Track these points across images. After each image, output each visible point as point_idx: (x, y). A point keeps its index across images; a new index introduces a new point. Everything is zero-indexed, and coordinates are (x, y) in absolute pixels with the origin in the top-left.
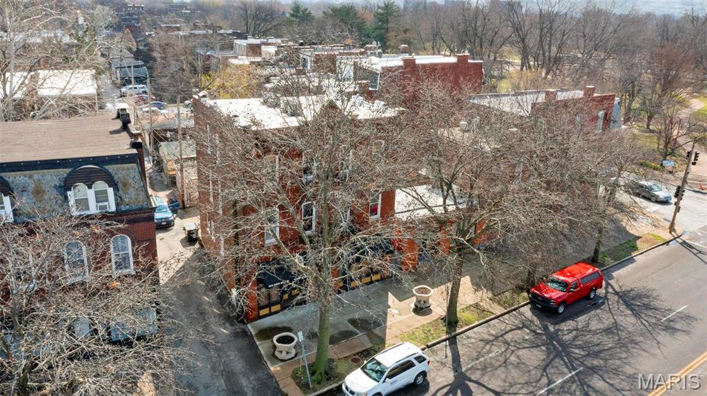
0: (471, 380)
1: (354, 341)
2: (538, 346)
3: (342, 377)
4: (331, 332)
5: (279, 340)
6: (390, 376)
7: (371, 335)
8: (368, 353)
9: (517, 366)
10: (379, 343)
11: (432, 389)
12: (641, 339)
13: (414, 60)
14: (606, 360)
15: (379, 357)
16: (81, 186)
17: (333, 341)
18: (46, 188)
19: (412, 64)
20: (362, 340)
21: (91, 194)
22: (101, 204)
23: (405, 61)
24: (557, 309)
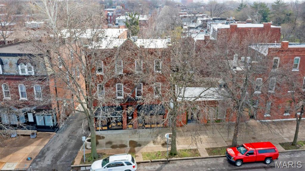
6: (108, 166)
13: (236, 26)
16: (23, 64)
18: (13, 63)
19: (235, 27)
21: (26, 68)
22: (29, 72)
23: (231, 26)
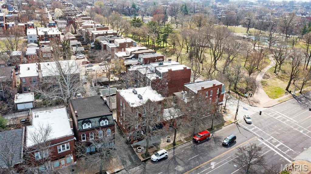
0: (176, 157)
1: (153, 148)
2: (191, 150)
3: (151, 156)
4: (149, 146)
5: (138, 148)
6: (160, 156)
7: (157, 148)
8: (156, 151)
9: (186, 154)
10: (158, 149)
11: (168, 159)
12: (214, 149)
14: (204, 153)
15: (158, 152)
16: (103, 121)
17: (149, 148)
18: (97, 121)
20: (155, 148)
21: (104, 122)
22: (106, 124)
24: (198, 142)
